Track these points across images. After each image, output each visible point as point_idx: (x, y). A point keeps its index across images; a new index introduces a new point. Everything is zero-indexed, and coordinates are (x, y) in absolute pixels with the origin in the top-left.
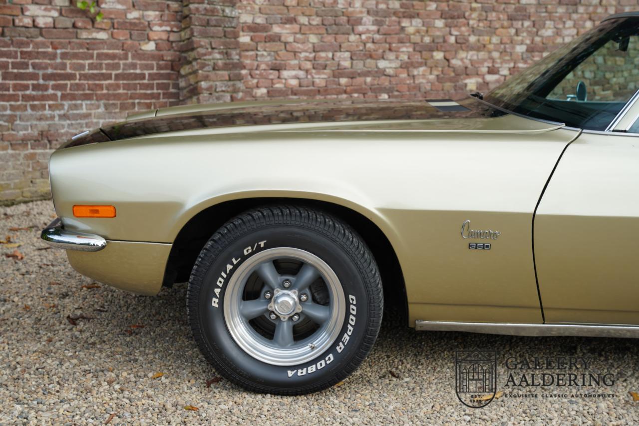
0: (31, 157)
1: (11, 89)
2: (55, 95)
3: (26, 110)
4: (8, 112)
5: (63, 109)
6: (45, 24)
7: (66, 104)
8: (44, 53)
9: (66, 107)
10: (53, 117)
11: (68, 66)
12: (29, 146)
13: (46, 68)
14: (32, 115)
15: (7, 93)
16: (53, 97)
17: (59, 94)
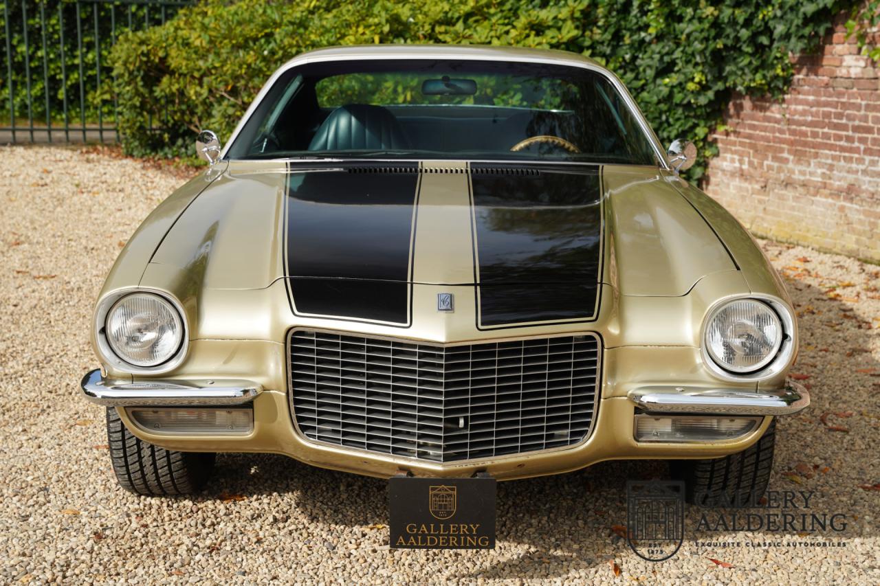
0: (842, 209)
1: (832, 139)
2: (859, 148)
3: (840, 161)
4: (829, 161)
5: (864, 164)
6: (856, 74)
7: (867, 158)
8: (854, 104)
9: (867, 163)
10: (857, 172)
11: (870, 119)
12: (842, 197)
13: (854, 120)
14: (844, 167)
15: (828, 142)
16: (857, 150)
17: (862, 147)
